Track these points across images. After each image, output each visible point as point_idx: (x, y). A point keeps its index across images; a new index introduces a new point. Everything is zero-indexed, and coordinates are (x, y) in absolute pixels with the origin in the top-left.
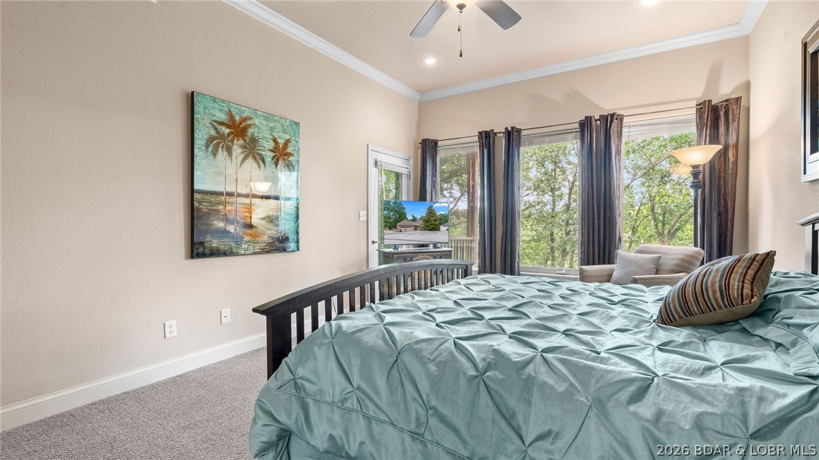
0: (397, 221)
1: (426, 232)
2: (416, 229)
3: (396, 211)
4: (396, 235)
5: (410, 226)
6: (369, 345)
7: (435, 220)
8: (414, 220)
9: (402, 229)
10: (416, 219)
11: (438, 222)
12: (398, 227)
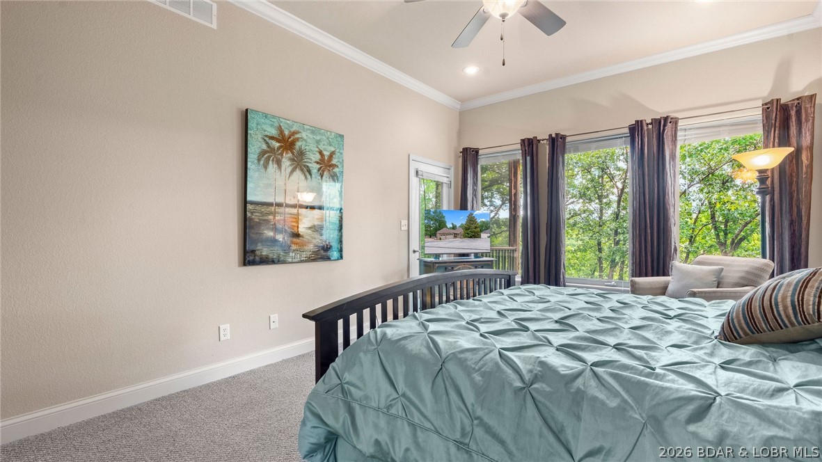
0: (436, 230)
1: (466, 239)
2: (455, 237)
3: (436, 220)
4: (436, 243)
5: (450, 234)
6: (414, 352)
7: (476, 228)
8: (454, 228)
9: (442, 237)
10: (456, 226)
11: (479, 229)
12: (438, 235)
